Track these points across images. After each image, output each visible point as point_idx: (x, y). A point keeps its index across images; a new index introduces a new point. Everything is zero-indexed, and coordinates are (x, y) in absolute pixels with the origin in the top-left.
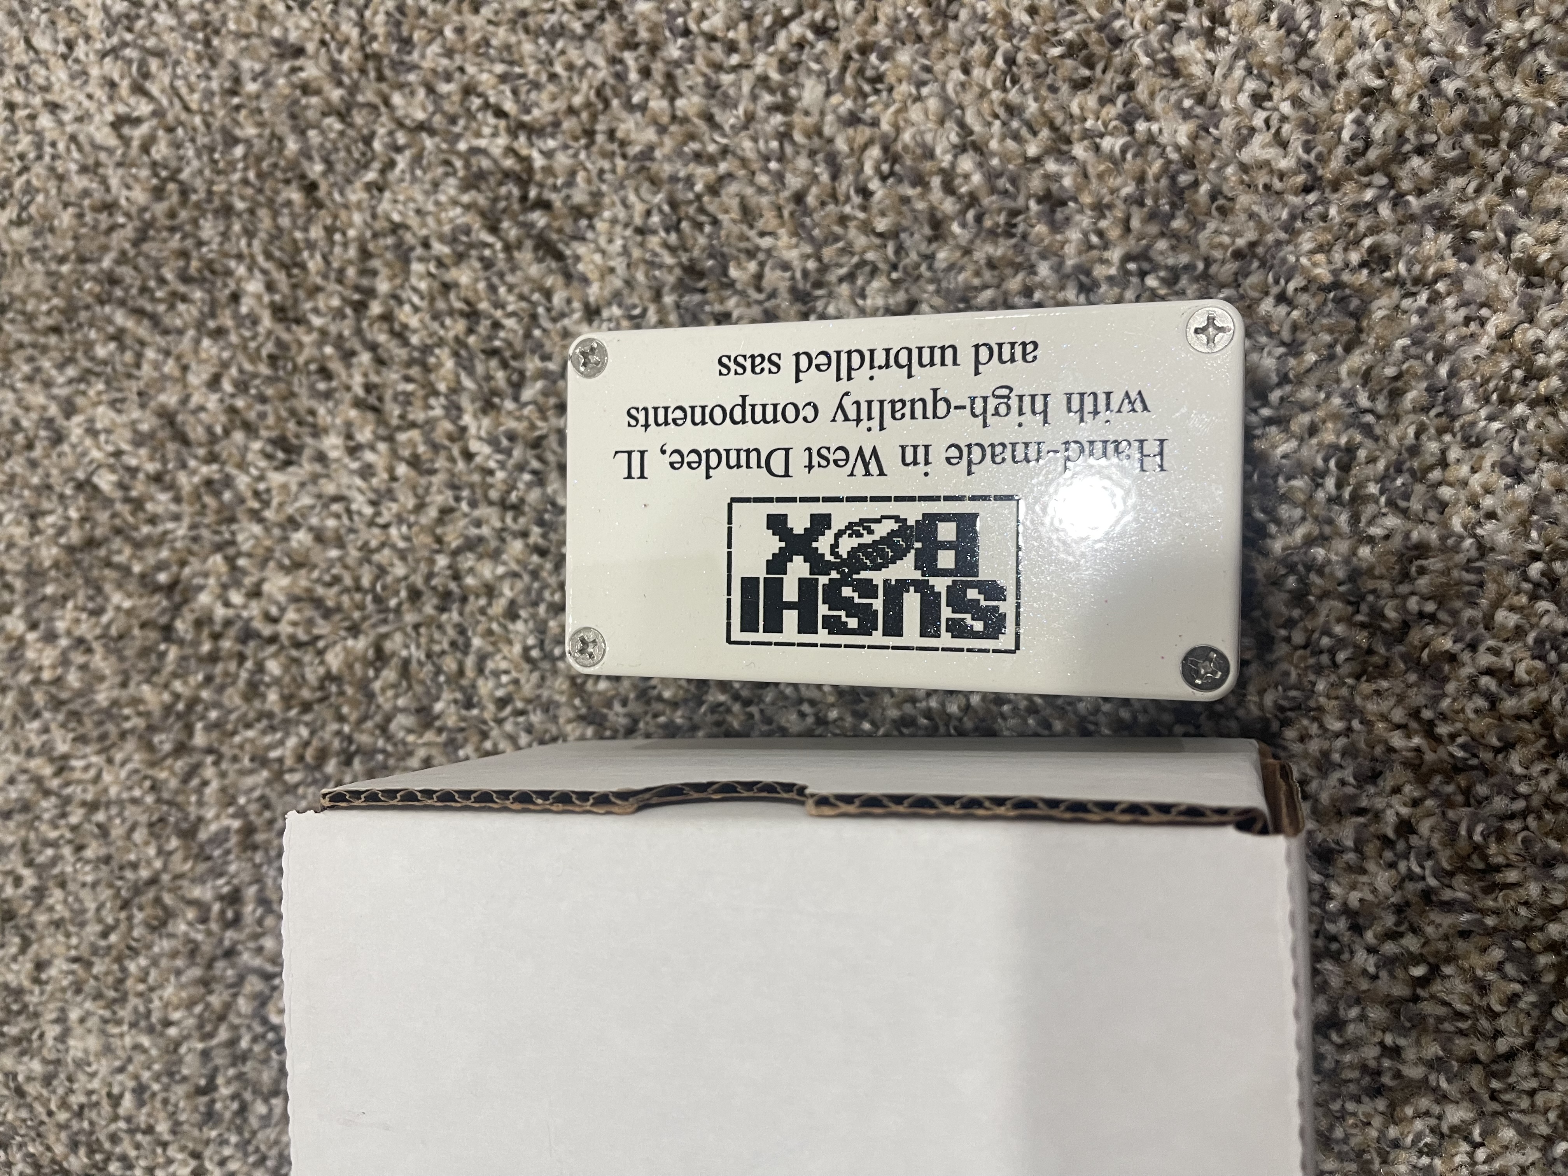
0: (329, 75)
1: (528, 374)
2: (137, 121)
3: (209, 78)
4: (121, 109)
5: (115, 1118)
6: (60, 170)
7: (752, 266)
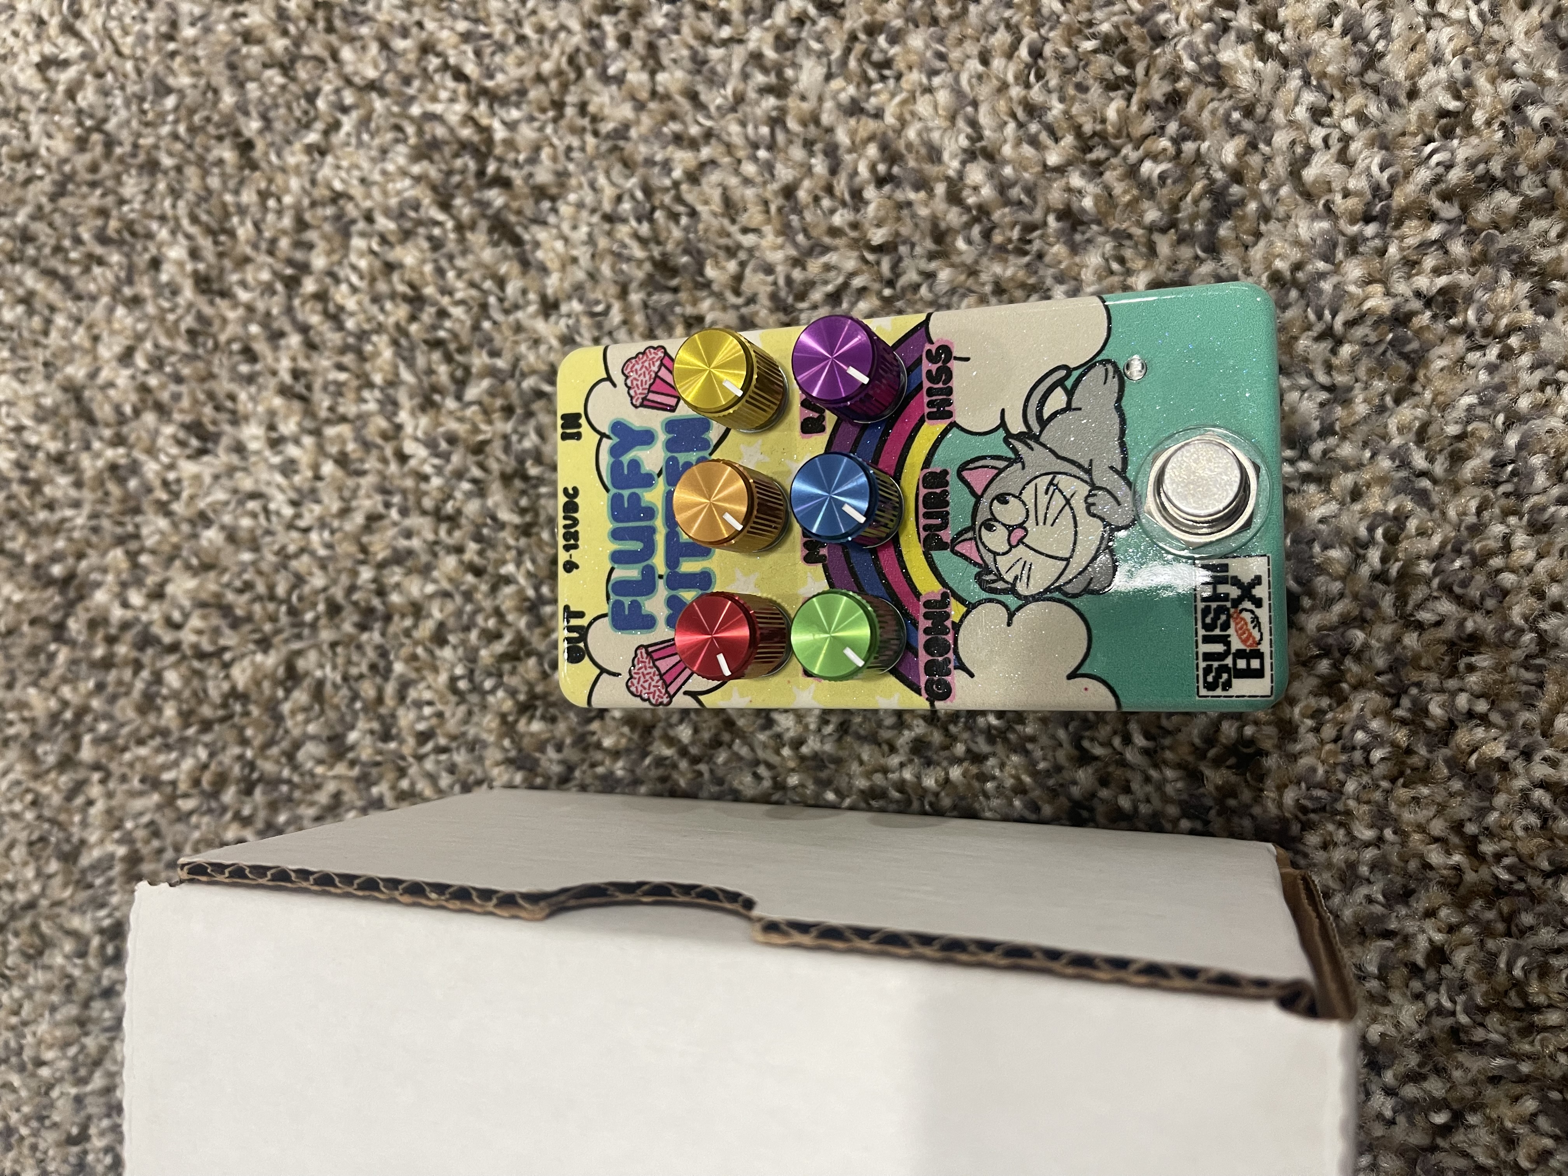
0: (275, 23)
1: (474, 370)
2: (65, 64)
4: (48, 49)
7: (732, 266)
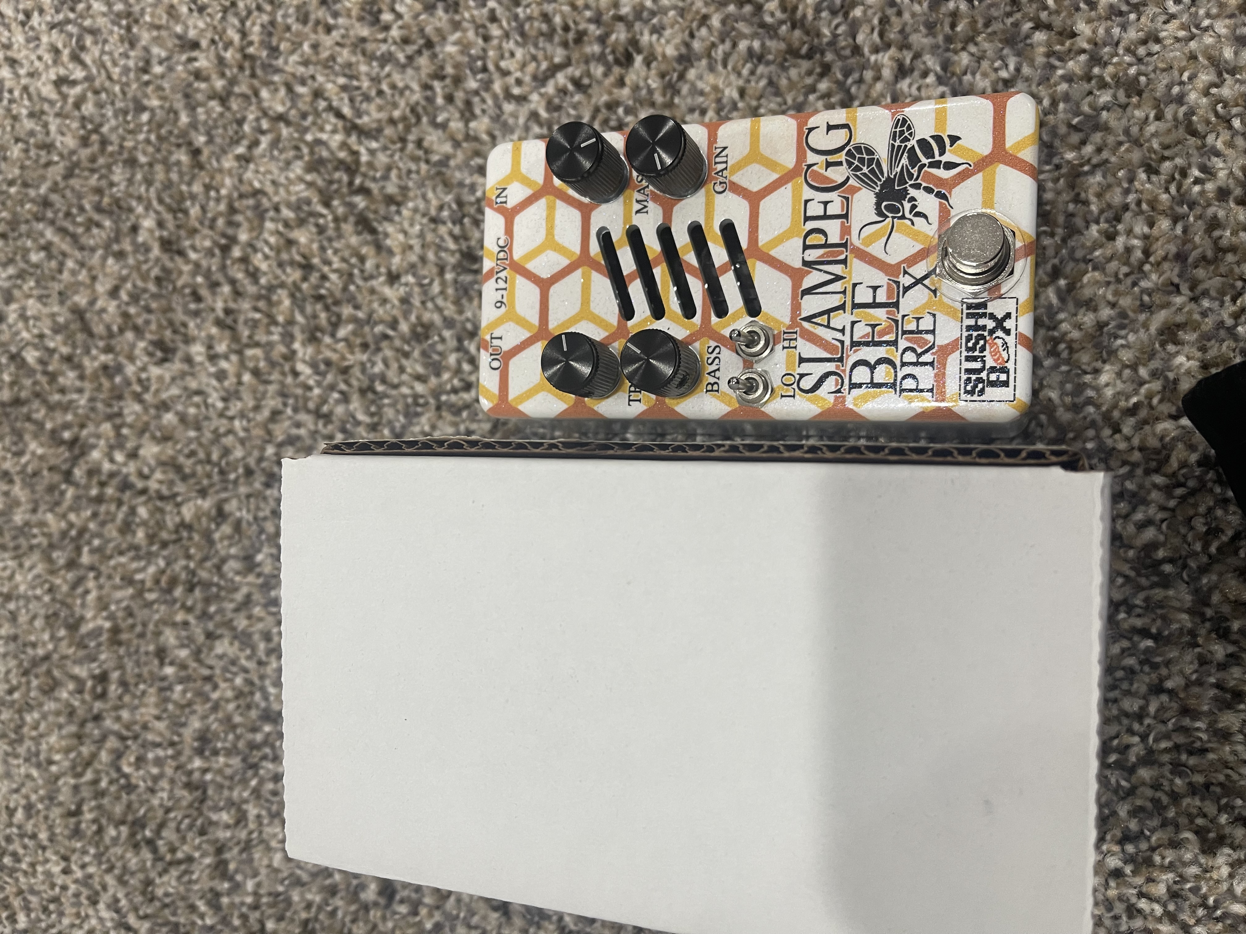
3: (127, 57)
5: (10, 825)
6: (14, 112)
